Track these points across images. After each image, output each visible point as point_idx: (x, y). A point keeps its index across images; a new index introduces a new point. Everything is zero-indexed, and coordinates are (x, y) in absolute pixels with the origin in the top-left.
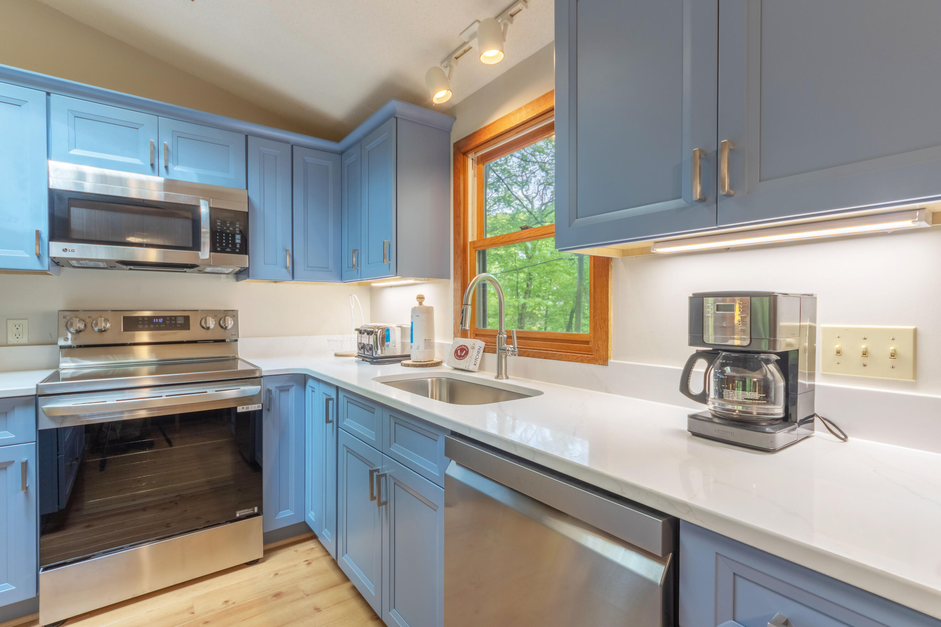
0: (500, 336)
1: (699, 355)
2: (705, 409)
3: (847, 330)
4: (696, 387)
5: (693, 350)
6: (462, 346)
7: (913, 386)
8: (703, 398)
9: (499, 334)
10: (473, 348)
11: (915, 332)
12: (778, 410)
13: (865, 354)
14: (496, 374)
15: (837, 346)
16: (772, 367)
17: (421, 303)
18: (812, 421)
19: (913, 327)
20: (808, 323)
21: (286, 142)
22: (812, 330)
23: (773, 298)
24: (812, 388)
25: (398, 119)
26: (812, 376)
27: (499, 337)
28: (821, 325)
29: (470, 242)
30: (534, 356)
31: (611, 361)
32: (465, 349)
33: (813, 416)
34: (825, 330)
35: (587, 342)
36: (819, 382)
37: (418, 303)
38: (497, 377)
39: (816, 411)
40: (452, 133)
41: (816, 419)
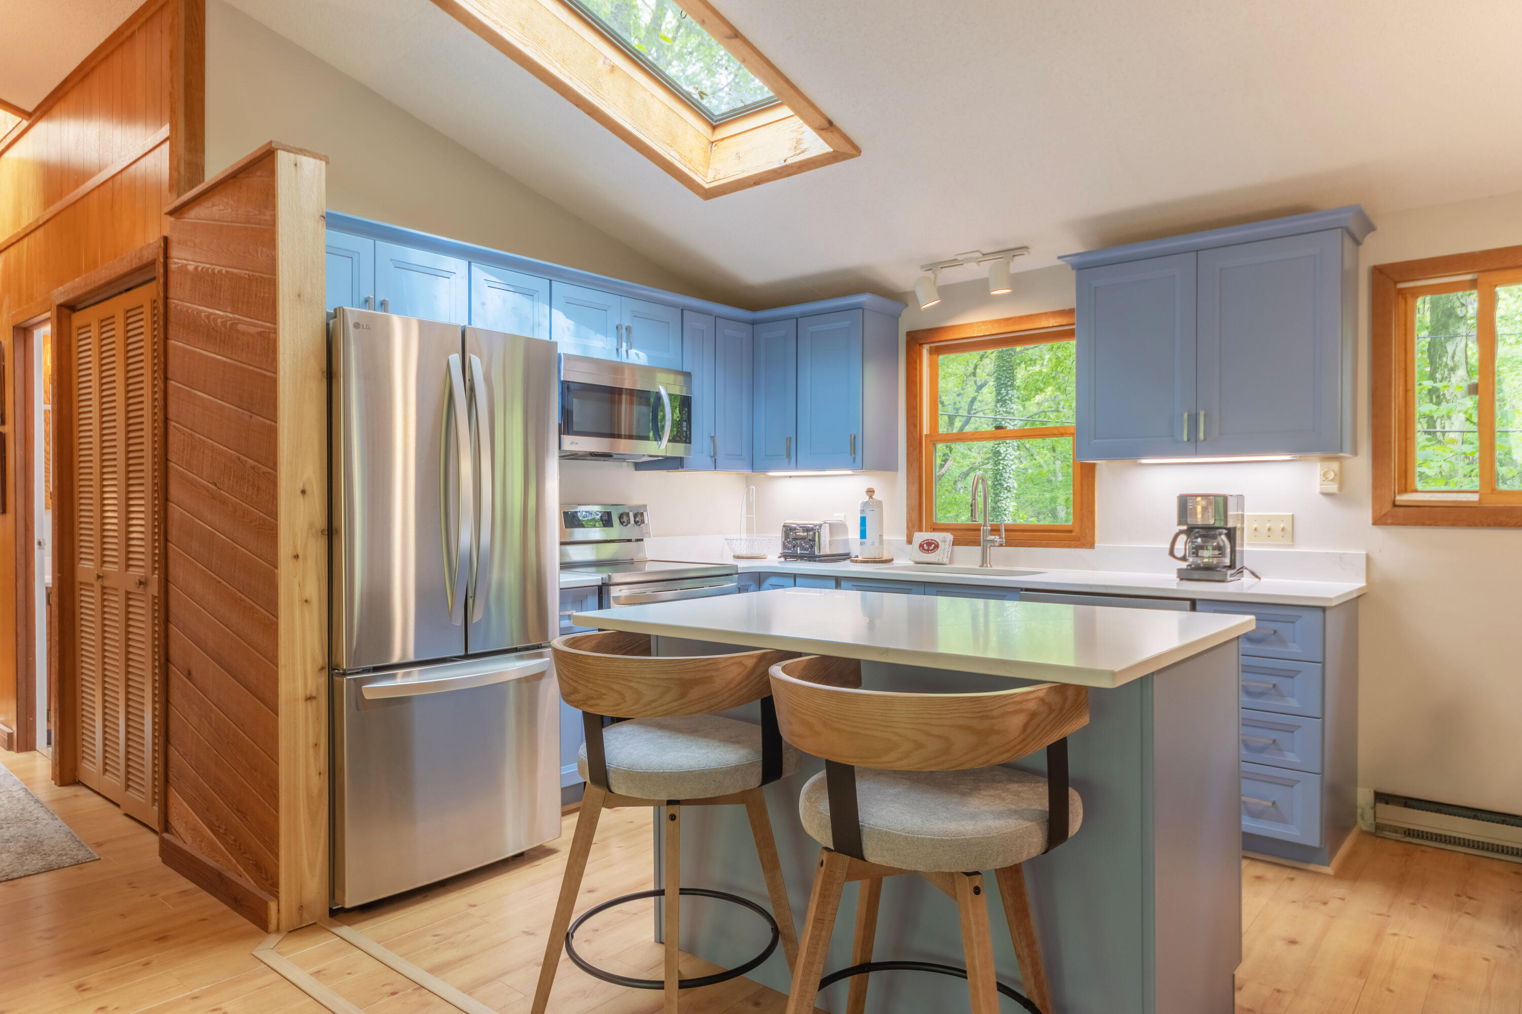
0: (985, 528)
1: (1181, 532)
2: (1184, 565)
3: (1260, 516)
4: (1179, 553)
5: (1178, 528)
6: (928, 540)
7: (1292, 546)
8: (1184, 559)
9: (984, 526)
10: (945, 542)
11: (1293, 515)
12: (1227, 561)
13: (1269, 529)
14: (980, 562)
15: (1255, 526)
16: (1223, 537)
17: (871, 497)
18: (1242, 572)
19: (1291, 514)
20: (1240, 513)
21: (708, 313)
22: (1243, 516)
23: (1225, 498)
24: (1242, 552)
25: (865, 310)
26: (1242, 545)
27: (983, 529)
28: (1246, 514)
29: (926, 435)
30: (1016, 546)
31: (1096, 545)
32: (933, 543)
33: (1242, 568)
34: (1248, 516)
35: (1071, 532)
36: (1246, 548)
37: (868, 497)
38: (982, 566)
39: (1245, 565)
40: (900, 319)
41: (1245, 572)
